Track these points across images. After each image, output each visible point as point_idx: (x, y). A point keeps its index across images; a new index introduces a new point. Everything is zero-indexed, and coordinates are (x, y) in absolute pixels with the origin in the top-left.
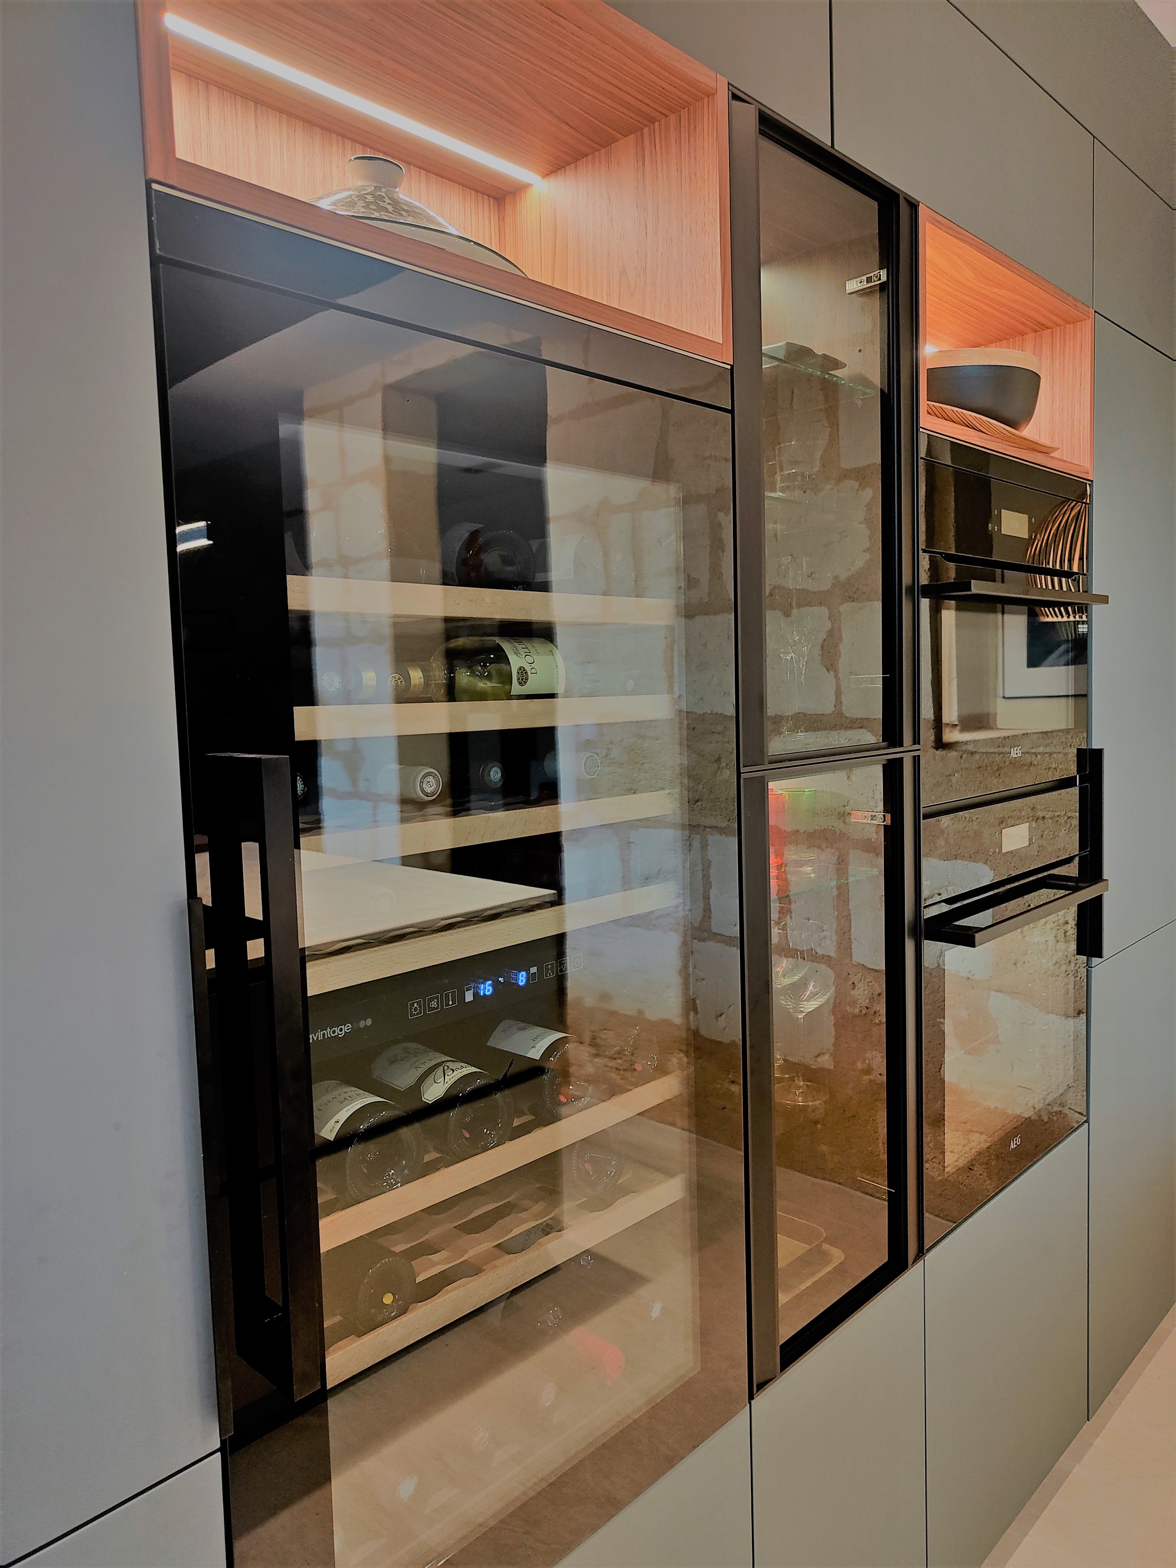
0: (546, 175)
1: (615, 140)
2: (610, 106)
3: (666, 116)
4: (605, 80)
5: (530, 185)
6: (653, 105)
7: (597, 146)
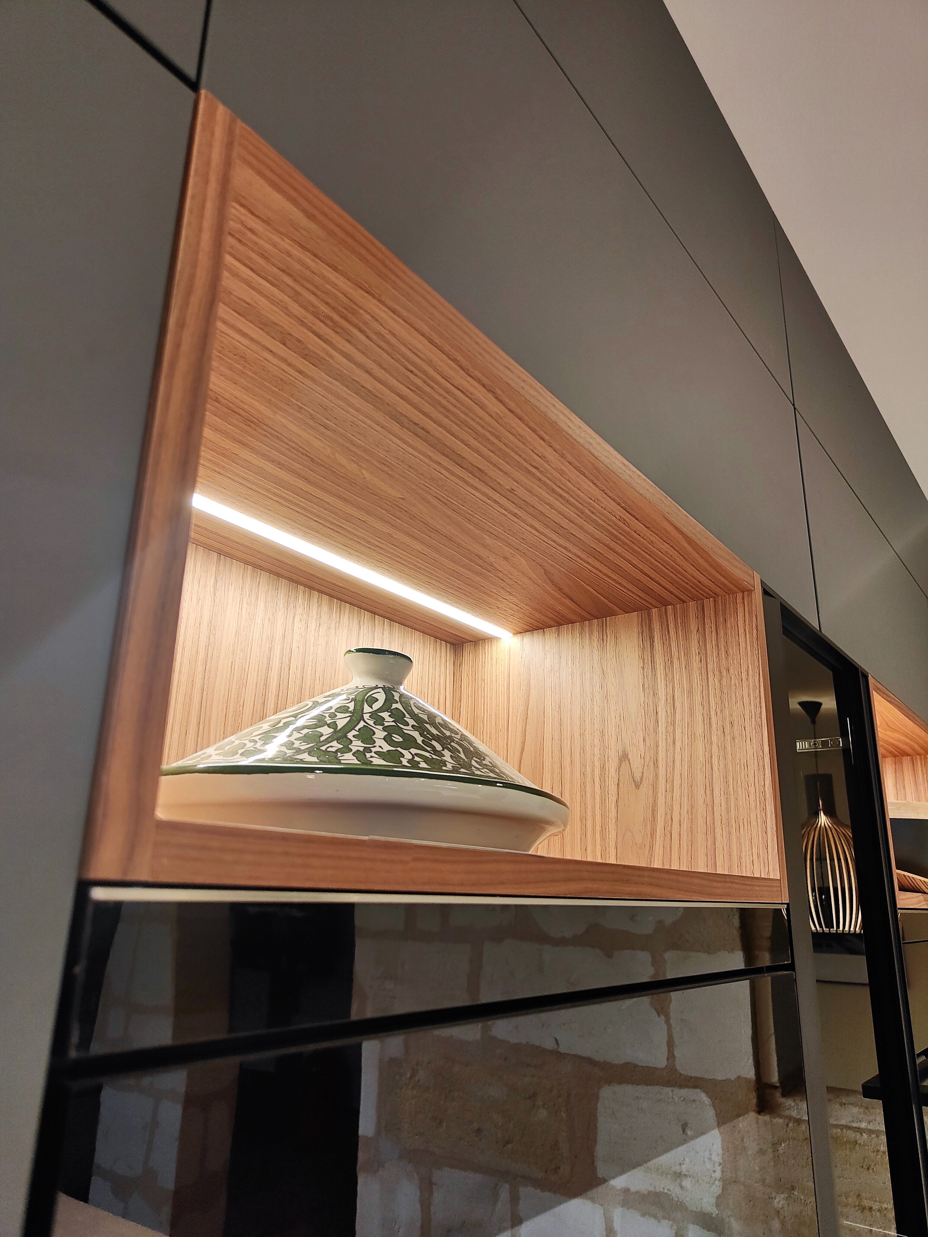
0: (516, 633)
1: (613, 614)
2: (628, 589)
3: (684, 602)
4: (641, 571)
5: (497, 639)
6: (675, 592)
7: (588, 617)
